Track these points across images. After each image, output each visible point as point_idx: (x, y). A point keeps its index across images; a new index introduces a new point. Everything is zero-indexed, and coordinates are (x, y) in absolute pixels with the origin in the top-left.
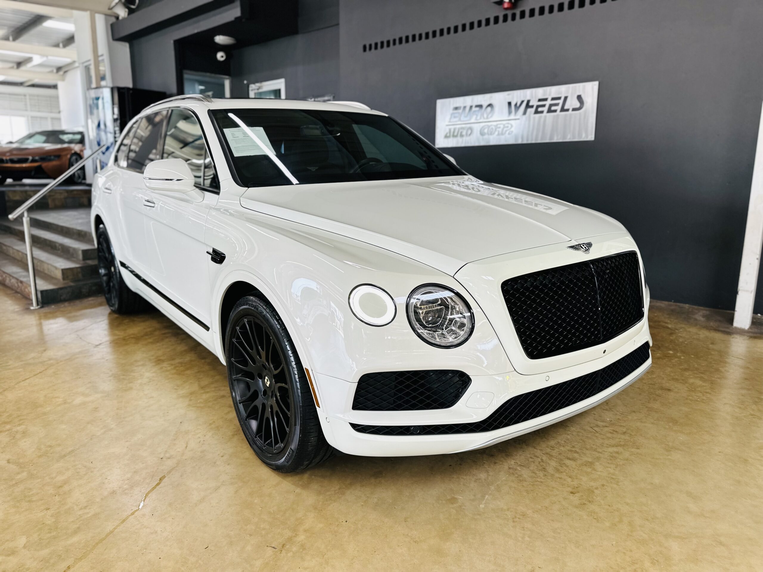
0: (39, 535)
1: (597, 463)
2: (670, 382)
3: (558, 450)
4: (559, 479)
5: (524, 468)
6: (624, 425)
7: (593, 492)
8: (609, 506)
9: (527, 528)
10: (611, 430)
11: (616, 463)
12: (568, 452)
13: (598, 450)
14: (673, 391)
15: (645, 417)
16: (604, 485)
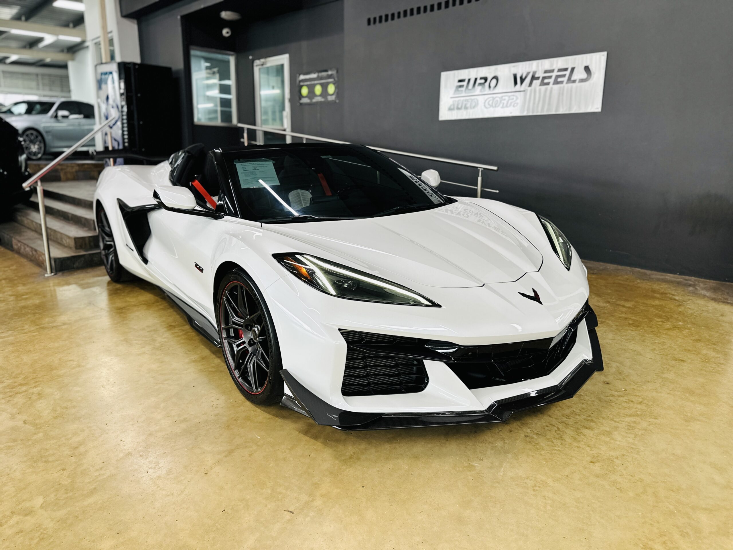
0: (56, 495)
1: (615, 433)
2: (682, 352)
3: (573, 419)
4: (577, 448)
5: (541, 436)
6: (640, 395)
7: (613, 461)
8: (632, 476)
9: (548, 497)
10: (625, 399)
11: (634, 433)
12: (584, 421)
13: (614, 420)
14: (686, 362)
15: (661, 387)
16: (625, 455)
